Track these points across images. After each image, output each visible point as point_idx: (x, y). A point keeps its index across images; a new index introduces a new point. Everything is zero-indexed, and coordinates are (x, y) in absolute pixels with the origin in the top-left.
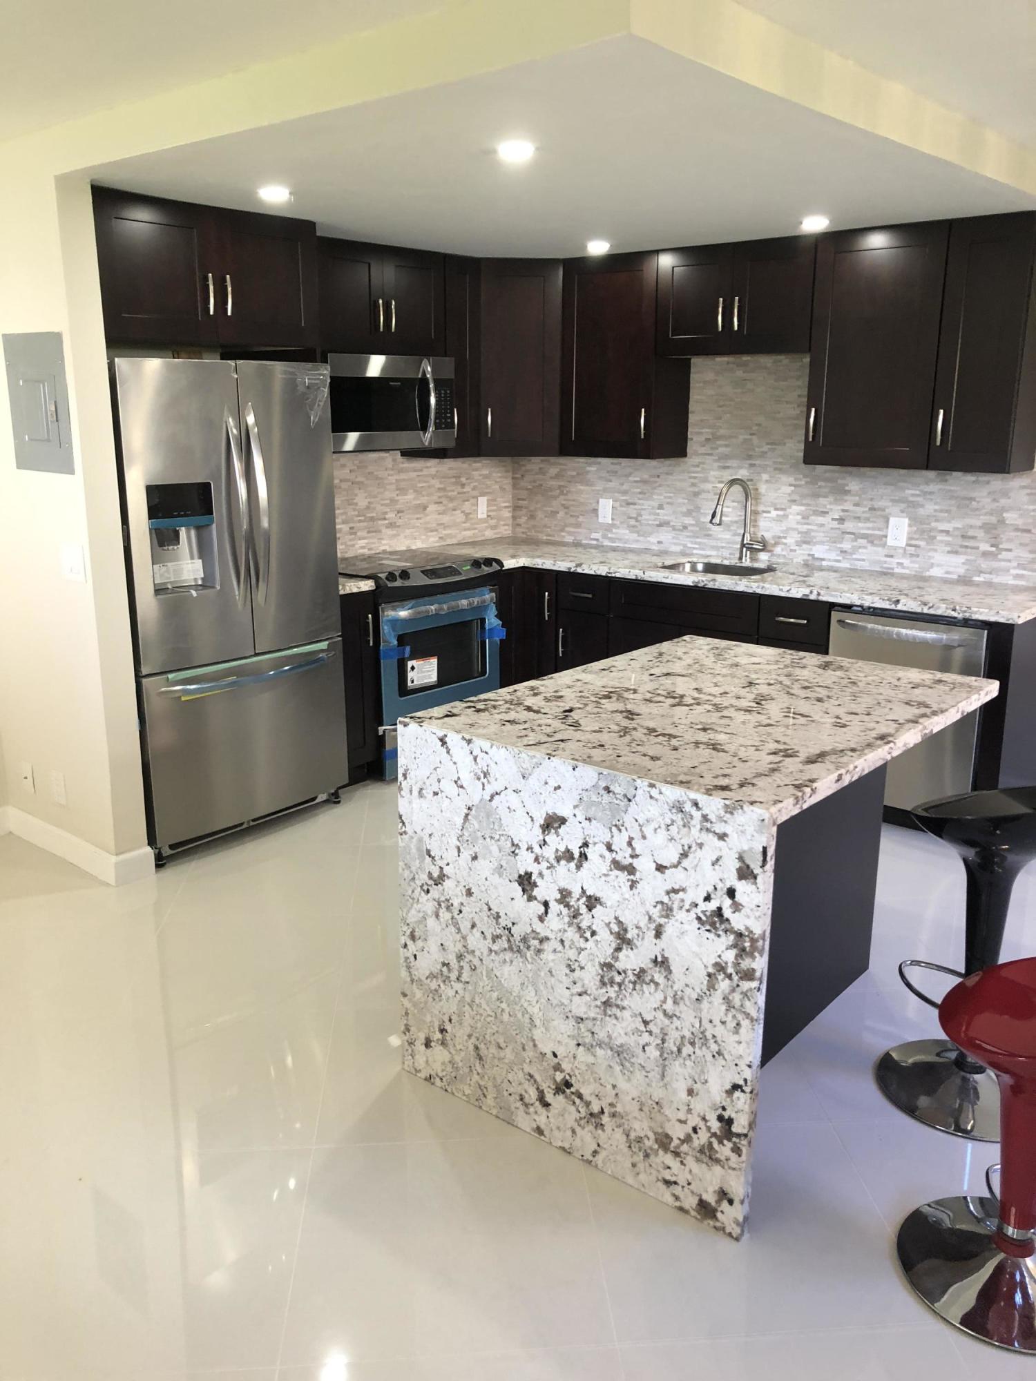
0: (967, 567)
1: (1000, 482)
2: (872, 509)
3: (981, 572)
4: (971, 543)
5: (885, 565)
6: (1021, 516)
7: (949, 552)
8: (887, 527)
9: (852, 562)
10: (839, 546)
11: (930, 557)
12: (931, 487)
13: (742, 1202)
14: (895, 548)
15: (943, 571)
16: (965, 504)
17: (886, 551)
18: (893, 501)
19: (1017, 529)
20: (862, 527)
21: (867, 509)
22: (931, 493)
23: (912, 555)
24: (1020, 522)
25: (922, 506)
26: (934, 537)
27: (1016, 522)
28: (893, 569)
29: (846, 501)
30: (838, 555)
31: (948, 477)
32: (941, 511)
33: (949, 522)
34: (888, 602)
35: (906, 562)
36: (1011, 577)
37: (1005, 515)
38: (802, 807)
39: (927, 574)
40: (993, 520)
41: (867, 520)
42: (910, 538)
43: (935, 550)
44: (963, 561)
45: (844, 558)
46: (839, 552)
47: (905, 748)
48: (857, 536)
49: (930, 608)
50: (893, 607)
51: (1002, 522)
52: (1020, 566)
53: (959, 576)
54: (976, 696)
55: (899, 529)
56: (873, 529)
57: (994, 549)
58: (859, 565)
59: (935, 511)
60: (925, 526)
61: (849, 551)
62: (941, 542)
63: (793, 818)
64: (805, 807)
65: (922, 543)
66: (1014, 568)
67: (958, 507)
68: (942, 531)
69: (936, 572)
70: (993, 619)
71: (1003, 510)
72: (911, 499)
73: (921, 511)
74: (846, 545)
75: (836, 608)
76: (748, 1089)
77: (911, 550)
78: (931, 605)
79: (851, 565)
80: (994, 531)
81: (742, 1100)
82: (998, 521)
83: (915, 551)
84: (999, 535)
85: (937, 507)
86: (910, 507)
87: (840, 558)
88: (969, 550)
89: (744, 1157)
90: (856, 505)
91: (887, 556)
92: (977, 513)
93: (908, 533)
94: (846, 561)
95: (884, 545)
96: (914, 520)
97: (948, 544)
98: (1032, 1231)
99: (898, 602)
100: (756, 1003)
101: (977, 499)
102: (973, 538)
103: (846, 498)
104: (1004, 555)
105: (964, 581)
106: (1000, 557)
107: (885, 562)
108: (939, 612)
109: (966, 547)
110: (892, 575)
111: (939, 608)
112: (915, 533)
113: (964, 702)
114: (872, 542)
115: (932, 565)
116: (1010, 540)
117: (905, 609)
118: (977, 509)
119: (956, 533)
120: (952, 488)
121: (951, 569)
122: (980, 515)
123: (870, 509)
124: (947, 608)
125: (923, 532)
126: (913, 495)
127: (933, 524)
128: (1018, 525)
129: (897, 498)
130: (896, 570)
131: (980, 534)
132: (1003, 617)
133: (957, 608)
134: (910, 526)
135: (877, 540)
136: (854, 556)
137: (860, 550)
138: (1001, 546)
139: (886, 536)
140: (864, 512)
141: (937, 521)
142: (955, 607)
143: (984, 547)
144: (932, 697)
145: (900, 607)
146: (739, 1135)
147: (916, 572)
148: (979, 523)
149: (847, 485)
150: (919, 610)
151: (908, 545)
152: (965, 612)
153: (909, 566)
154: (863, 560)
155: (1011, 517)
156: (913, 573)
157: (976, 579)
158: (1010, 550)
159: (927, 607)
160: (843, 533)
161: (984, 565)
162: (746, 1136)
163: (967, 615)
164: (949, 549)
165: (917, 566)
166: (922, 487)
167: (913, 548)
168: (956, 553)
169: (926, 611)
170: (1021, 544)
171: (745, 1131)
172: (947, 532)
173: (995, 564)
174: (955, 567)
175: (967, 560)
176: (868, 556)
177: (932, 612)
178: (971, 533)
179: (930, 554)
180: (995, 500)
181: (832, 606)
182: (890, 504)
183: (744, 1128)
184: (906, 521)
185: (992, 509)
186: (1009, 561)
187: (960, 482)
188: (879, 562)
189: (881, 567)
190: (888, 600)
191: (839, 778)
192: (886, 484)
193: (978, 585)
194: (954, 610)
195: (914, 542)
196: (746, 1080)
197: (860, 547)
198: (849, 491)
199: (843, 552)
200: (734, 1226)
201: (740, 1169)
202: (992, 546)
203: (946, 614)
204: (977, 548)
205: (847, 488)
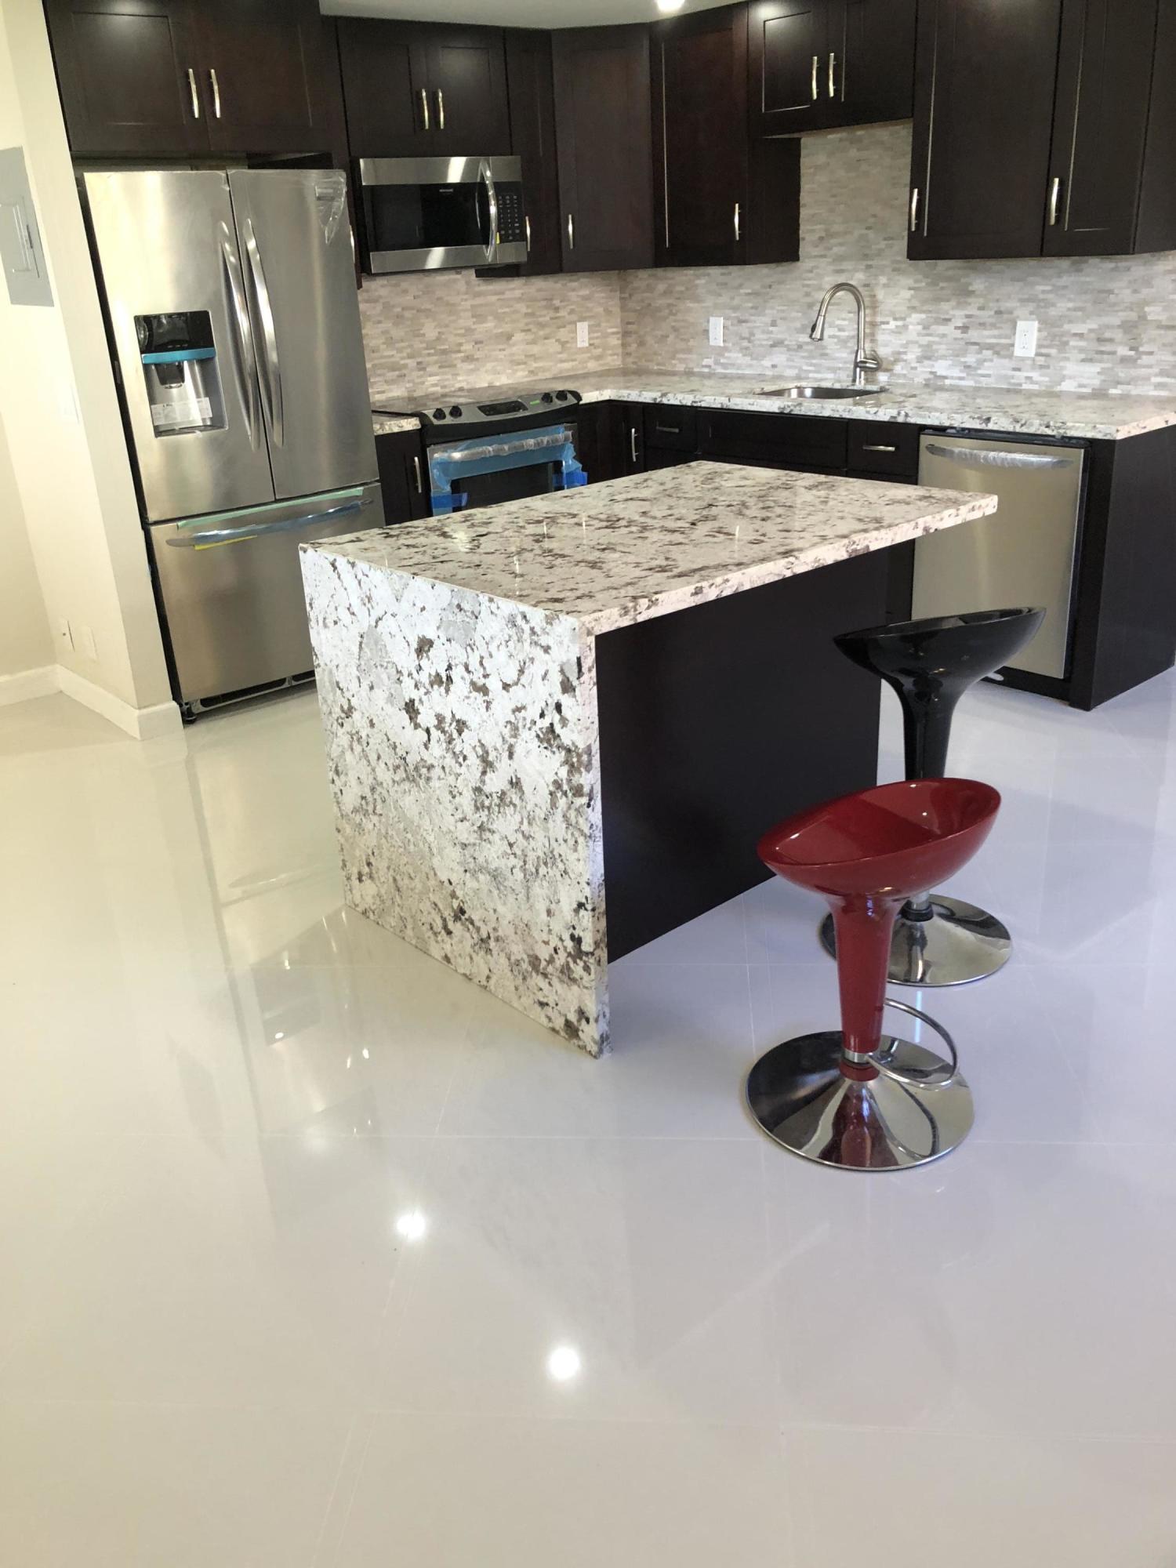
0: (1103, 377)
1: (1142, 268)
2: (999, 312)
3: (1119, 383)
4: (1107, 348)
5: (1013, 381)
6: (1165, 309)
7: (1083, 360)
8: (1014, 334)
9: (977, 378)
10: (963, 360)
11: (1062, 368)
12: (1065, 280)
13: (597, 1021)
14: (1023, 359)
15: (1075, 384)
16: (1102, 299)
17: (1013, 364)
18: (1022, 301)
19: (1160, 326)
20: (987, 336)
21: (992, 313)
22: (1065, 287)
23: (1041, 367)
24: (1163, 318)
25: (1054, 305)
26: (1066, 343)
27: (1160, 318)
28: (1020, 385)
29: (970, 304)
30: (961, 371)
31: (1084, 266)
32: (1075, 309)
33: (1084, 322)
34: (978, 421)
35: (1035, 375)
36: (1152, 387)
37: (1147, 309)
38: (635, 619)
39: (1058, 388)
40: (1133, 316)
41: (993, 326)
42: (1039, 346)
43: (1067, 359)
44: (1099, 370)
45: (968, 375)
46: (962, 368)
47: (816, 565)
48: (982, 347)
49: (1022, 425)
50: (983, 427)
51: (1143, 317)
52: (1162, 373)
53: (1093, 389)
55: (1027, 336)
56: (1000, 337)
57: (1132, 353)
58: (984, 382)
59: (1069, 309)
60: (1057, 329)
61: (974, 365)
62: (1074, 347)
63: (620, 631)
64: (640, 619)
65: (1053, 351)
66: (1156, 375)
67: (1095, 302)
68: (1075, 335)
69: (1068, 386)
70: (1089, 435)
71: (1147, 303)
72: (1041, 296)
73: (1053, 312)
74: (971, 359)
75: (927, 431)
76: (589, 907)
77: (1041, 360)
78: (1023, 422)
79: (976, 382)
80: (1135, 331)
81: (586, 918)
82: (1139, 317)
83: (1045, 361)
84: (1140, 335)
85: (1071, 305)
86: (1039, 308)
87: (964, 375)
88: (1105, 356)
89: (593, 976)
90: (981, 308)
91: (1015, 369)
92: (1116, 308)
93: (1039, 340)
94: (970, 377)
95: (1011, 356)
96: (1046, 323)
97: (1081, 350)
98: (871, 1054)
99: (988, 420)
100: (587, 819)
101: (1116, 291)
102: (1111, 340)
103: (970, 300)
104: (1145, 359)
105: (1099, 394)
106: (1139, 361)
107: (1013, 377)
108: (1032, 430)
109: (1102, 353)
110: (1018, 392)
111: (1032, 425)
112: (1045, 339)
114: (997, 353)
115: (1063, 378)
116: (1152, 340)
117: (995, 428)
118: (1115, 304)
119: (1093, 335)
120: (1088, 279)
121: (1085, 382)
122: (1117, 311)
123: (996, 312)
124: (1041, 425)
125: (1054, 338)
126: (1043, 292)
127: (1066, 327)
128: (1160, 321)
129: (1026, 296)
130: (1025, 387)
131: (1118, 335)
132: (1100, 432)
133: (1052, 424)
134: (1040, 330)
135: (1004, 350)
136: (979, 372)
137: (986, 364)
138: (1141, 349)
139: (1013, 345)
140: (990, 317)
141: (1070, 322)
142: (1049, 423)
143: (1123, 351)
145: (991, 426)
146: (587, 954)
147: (1047, 386)
148: (1115, 320)
149: (970, 284)
150: (1011, 429)
151: (1038, 354)
152: (1059, 428)
153: (1038, 380)
154: (988, 376)
155: (1154, 312)
156: (1044, 388)
157: (1113, 391)
158: (1151, 353)
159: (1020, 425)
160: (967, 343)
161: (1122, 373)
162: (592, 954)
164: (1083, 356)
165: (1047, 379)
166: (1054, 281)
167: (1043, 358)
168: (1091, 360)
169: (1018, 429)
170: (1164, 345)
171: (592, 950)
172: (1080, 336)
173: (1134, 372)
174: (1088, 378)
175: (1102, 368)
176: (994, 371)
177: (1025, 430)
178: (1107, 335)
179: (1062, 364)
180: (1135, 291)
181: (922, 429)
182: (1018, 304)
183: (590, 946)
184: (1036, 324)
185: (1132, 303)
186: (1150, 367)
187: (1097, 271)
188: (1006, 377)
189: (1009, 383)
190: (978, 418)
191: (698, 591)
192: (1013, 280)
193: (1113, 398)
194: (1048, 426)
195: (1044, 351)
196: (586, 898)
197: (985, 360)
198: (973, 292)
199: (967, 367)
200: (592, 1044)
201: (591, 987)
202: (1131, 349)
203: (1039, 432)
204: (1114, 353)
205: (970, 288)
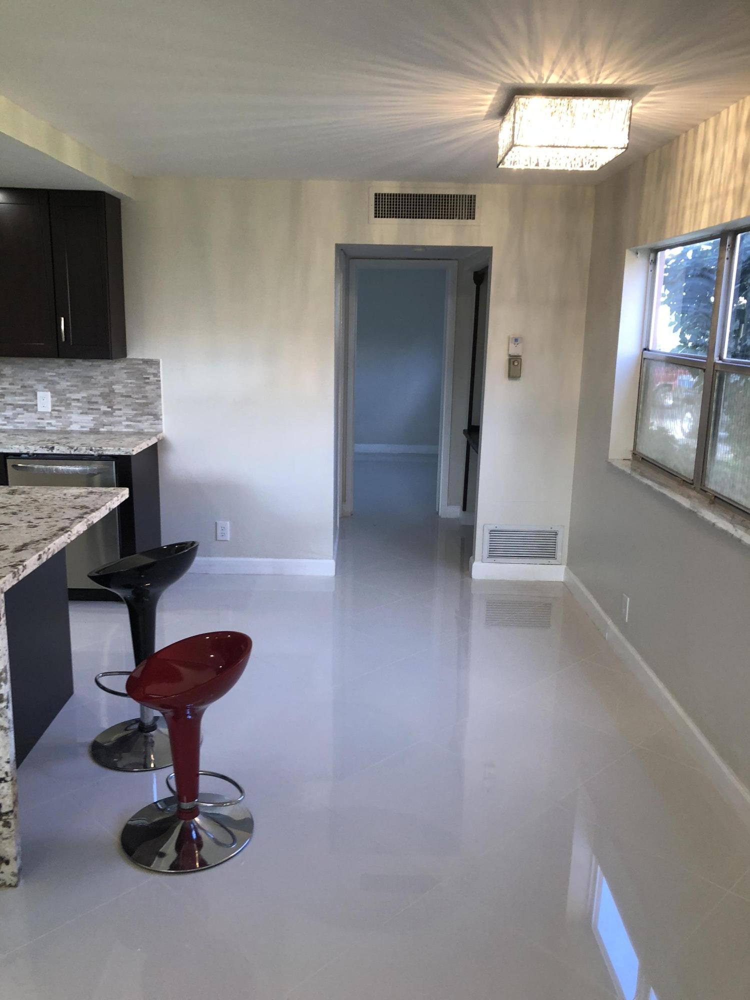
0: (95, 422)
3: (104, 425)
4: (95, 407)
5: (39, 425)
6: (124, 387)
7: (81, 413)
8: (36, 399)
9: (15, 424)
10: (3, 414)
11: (70, 418)
13: (16, 859)
14: (44, 413)
15: (79, 426)
16: (87, 381)
17: (38, 416)
19: (122, 396)
20: (19, 400)
21: (19, 387)
23: (56, 417)
24: (123, 391)
25: (58, 383)
26: (70, 404)
27: (121, 391)
28: (44, 427)
29: (3, 382)
30: (3, 420)
31: (73, 363)
32: (72, 386)
33: (79, 393)
34: (46, 449)
35: (53, 422)
36: (124, 427)
37: (113, 387)
38: (18, 579)
39: (69, 429)
40: (107, 390)
41: (21, 394)
42: (53, 406)
43: (72, 413)
44: (92, 418)
45: (8, 422)
46: (4, 418)
47: (78, 535)
48: (15, 406)
50: (50, 452)
52: (128, 420)
53: (90, 429)
54: (116, 498)
55: (45, 400)
56: (27, 400)
57: (110, 409)
58: (20, 426)
59: (68, 386)
60: (62, 397)
61: (12, 417)
62: (75, 406)
63: (13, 587)
64: (21, 578)
65: (63, 409)
66: (125, 421)
67: (83, 383)
68: (74, 400)
69: (75, 427)
70: (117, 453)
71: (112, 384)
72: (50, 378)
73: (58, 387)
74: (9, 413)
75: (9, 457)
76: (9, 779)
77: (55, 414)
78: (75, 448)
79: (14, 426)
80: (108, 398)
81: (6, 788)
82: (110, 391)
83: (58, 414)
84: (112, 400)
85: (69, 384)
86: (50, 385)
87: (5, 422)
88: (94, 411)
89: (13, 827)
90: (11, 384)
91: (39, 419)
92: (96, 386)
93: (52, 402)
94: (10, 424)
95: (36, 411)
96: (54, 393)
97: (79, 408)
99: (53, 448)
100: (6, 717)
101: (94, 377)
102: (96, 403)
103: (3, 379)
104: (117, 413)
105: (94, 431)
106: (114, 414)
107: (39, 423)
108: (82, 452)
109: (92, 409)
110: (45, 431)
111: (81, 450)
112: (56, 401)
113: (110, 502)
114: (27, 410)
115: (71, 423)
116: (119, 403)
117: (58, 452)
119: (85, 400)
121: (85, 425)
123: (22, 387)
124: (86, 449)
125: (61, 401)
126: (51, 376)
127: (68, 395)
128: (123, 393)
129: (40, 378)
130: (47, 428)
131: (100, 400)
132: (123, 451)
133: (93, 448)
134: (52, 397)
135: (31, 408)
136: (16, 421)
137: (20, 416)
138: (114, 407)
139: (36, 405)
140: (18, 389)
141: (70, 393)
142: (91, 448)
143: (104, 408)
144: (89, 501)
146: (7, 814)
147: (61, 428)
148: (98, 393)
149: (2, 370)
150: (68, 452)
151: (53, 410)
152: (98, 450)
153: (55, 424)
154: (23, 423)
155: (118, 388)
156: (59, 429)
157: (102, 430)
158: (120, 409)
159: (73, 450)
160: (4, 404)
161: (105, 420)
163: (100, 452)
164: (81, 411)
165: (61, 424)
168: (86, 413)
169: (73, 452)
170: (126, 405)
171: (11, 809)
172: (78, 400)
173: (111, 419)
174: (86, 423)
177: (76, 452)
178: (94, 400)
179: (69, 415)
180: (105, 378)
181: (6, 456)
182: (35, 382)
183: (10, 806)
184: (49, 393)
185: (104, 384)
186: (121, 416)
187: (81, 367)
188: (35, 423)
189: (37, 427)
190: (46, 447)
191: (40, 558)
193: (103, 433)
194: (91, 450)
195: (57, 408)
196: (6, 773)
197: (19, 414)
198: (5, 375)
199: (6, 418)
200: (12, 878)
201: (11, 837)
202: (109, 407)
203: (86, 453)
204: (100, 409)
